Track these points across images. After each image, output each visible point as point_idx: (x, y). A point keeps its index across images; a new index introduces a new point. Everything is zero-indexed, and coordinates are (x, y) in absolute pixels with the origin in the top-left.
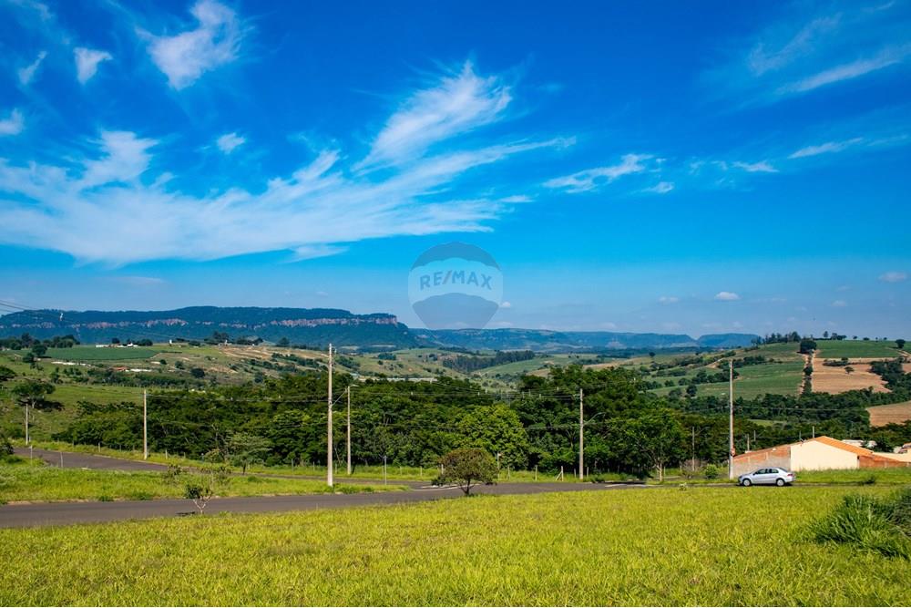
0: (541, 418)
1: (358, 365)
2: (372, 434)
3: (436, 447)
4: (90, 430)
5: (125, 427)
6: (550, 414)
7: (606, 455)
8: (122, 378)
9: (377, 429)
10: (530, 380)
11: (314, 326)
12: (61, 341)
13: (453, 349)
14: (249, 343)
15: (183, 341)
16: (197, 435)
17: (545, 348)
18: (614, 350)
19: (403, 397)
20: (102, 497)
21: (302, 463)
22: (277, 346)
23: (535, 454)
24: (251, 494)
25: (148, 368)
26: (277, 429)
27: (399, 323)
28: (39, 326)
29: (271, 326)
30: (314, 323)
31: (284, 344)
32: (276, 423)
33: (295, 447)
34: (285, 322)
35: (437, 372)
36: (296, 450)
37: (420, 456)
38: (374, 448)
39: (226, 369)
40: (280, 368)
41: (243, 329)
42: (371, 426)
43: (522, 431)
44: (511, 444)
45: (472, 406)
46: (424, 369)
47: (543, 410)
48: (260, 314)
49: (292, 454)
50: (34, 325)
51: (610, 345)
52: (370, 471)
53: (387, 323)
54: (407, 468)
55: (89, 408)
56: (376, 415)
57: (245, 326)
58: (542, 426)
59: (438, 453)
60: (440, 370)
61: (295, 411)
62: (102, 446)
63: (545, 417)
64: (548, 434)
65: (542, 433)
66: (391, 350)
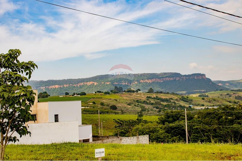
12: (43, 95)
14: (133, 92)
15: (100, 92)
22: (148, 92)
25: (88, 106)
27: (207, 78)
31: (151, 91)
39: (126, 105)
40: (152, 104)
53: (201, 78)
57: (127, 84)
66: (204, 92)
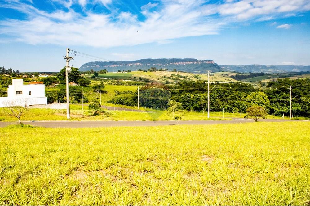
0: (275, 97)
1: (201, 78)
2: (215, 101)
3: (238, 106)
4: (120, 100)
5: (131, 99)
6: (278, 95)
7: (300, 110)
8: (122, 83)
9: (217, 99)
10: (270, 83)
11: (185, 64)
12: (103, 71)
13: (234, 72)
14: (163, 71)
15: (141, 70)
16: (155, 101)
17: (268, 72)
18: (295, 72)
19: (225, 89)
20: (143, 120)
21: (191, 111)
22: (173, 71)
23: (273, 109)
24: (185, 120)
25: (130, 80)
26: (182, 99)
27: (214, 63)
28: (95, 67)
29: (170, 65)
30: (185, 63)
31: (175, 71)
32: (182, 97)
33: (189, 105)
34: (175, 63)
35: (229, 80)
36: (189, 106)
37: (232, 109)
38: (216, 106)
39: (156, 80)
40: (174, 79)
41: (160, 66)
42: (215, 99)
43: (268, 101)
44: (264, 105)
45: (250, 92)
46: (224, 79)
47: (275, 94)
48: (166, 61)
49: (188, 108)
50: (93, 67)
51: (294, 70)
52: (215, 114)
53: (210, 63)
54: (228, 113)
55: (118, 93)
56: (216, 95)
58: (275, 100)
59: (238, 108)
60: (230, 80)
61: (188, 93)
62: (124, 105)
63: (276, 96)
64: (277, 102)
65: (275, 102)
66: (212, 72)
